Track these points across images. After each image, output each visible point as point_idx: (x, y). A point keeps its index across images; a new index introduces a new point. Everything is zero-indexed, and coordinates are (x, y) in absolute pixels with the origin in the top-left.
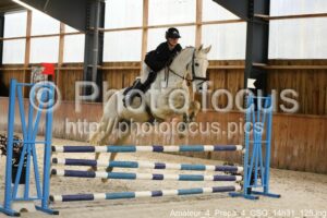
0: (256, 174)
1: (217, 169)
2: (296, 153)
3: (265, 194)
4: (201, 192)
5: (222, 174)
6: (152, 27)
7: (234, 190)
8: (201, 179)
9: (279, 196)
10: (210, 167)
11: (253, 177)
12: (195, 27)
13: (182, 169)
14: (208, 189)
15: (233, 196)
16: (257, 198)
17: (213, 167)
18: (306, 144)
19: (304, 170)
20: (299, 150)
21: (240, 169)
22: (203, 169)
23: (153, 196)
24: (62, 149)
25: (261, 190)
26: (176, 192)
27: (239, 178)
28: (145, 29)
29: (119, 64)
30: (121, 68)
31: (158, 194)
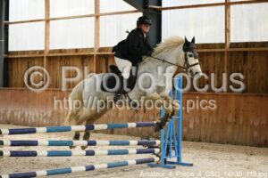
0: (171, 146)
1: (139, 144)
2: (191, 126)
3: (179, 163)
4: (126, 164)
5: (141, 147)
6: (54, 19)
7: (153, 161)
8: (126, 153)
9: (191, 165)
10: (134, 142)
11: (168, 149)
12: (93, 18)
13: (110, 145)
14: (132, 162)
15: (152, 166)
16: (174, 167)
17: (136, 142)
18: (201, 118)
19: (200, 141)
20: (195, 123)
21: (158, 142)
22: (128, 144)
23: (87, 170)
24: (8, 132)
25: (175, 160)
26: (106, 166)
27: (157, 150)
28: (48, 21)
29: (24, 52)
30: (26, 56)
31: (91, 168)
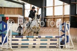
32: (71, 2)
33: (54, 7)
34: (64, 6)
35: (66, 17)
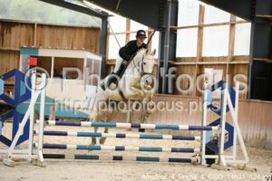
32: (254, 13)
33: (200, 28)
34: (232, 25)
35: (239, 65)
